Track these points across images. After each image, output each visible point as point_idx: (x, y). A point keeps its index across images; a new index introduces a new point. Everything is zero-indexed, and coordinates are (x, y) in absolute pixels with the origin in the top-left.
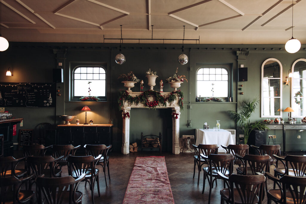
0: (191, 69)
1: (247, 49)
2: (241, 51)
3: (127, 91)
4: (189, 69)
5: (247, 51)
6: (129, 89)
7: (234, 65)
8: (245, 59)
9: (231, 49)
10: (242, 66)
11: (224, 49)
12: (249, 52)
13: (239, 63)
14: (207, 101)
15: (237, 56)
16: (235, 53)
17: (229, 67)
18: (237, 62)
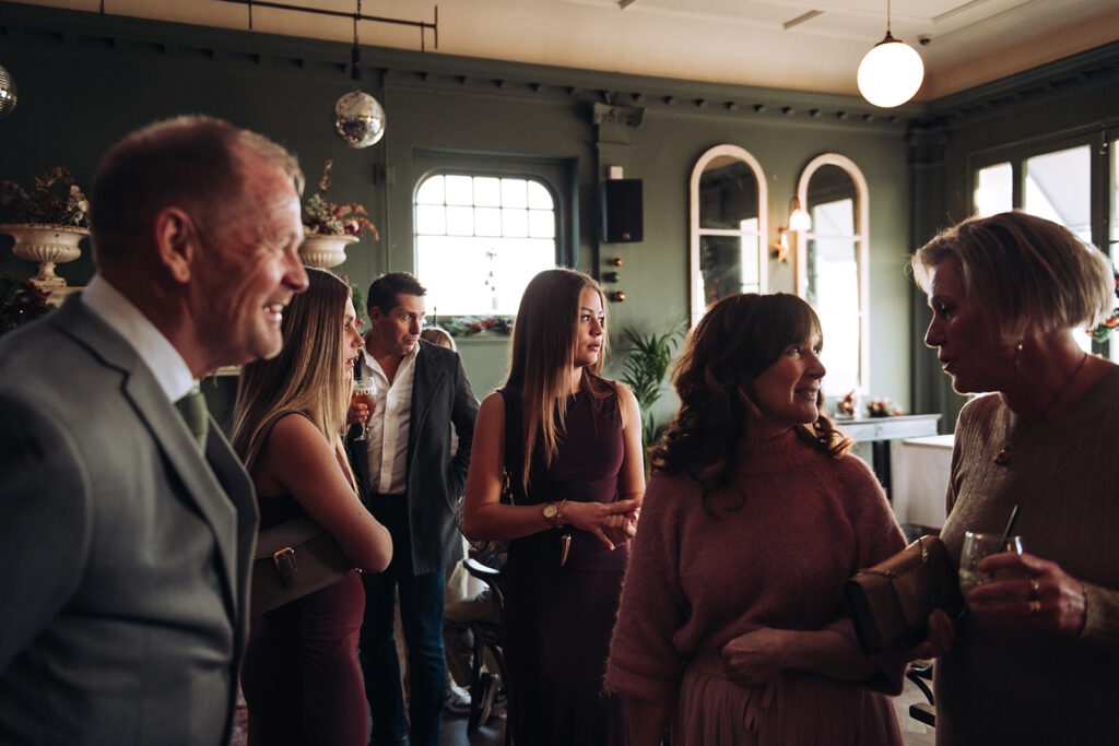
0: (392, 175)
1: (635, 96)
2: (612, 104)
3: (38, 283)
4: (378, 175)
5: (637, 104)
6: (50, 269)
7: (583, 166)
8: (624, 144)
9: (569, 90)
10: (617, 173)
11: (539, 89)
12: (642, 110)
13: (603, 158)
14: (468, 334)
15: (595, 129)
16: (585, 112)
17: (562, 177)
18: (594, 153)
